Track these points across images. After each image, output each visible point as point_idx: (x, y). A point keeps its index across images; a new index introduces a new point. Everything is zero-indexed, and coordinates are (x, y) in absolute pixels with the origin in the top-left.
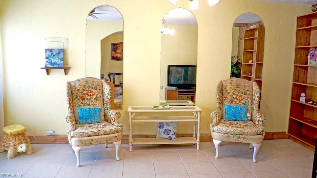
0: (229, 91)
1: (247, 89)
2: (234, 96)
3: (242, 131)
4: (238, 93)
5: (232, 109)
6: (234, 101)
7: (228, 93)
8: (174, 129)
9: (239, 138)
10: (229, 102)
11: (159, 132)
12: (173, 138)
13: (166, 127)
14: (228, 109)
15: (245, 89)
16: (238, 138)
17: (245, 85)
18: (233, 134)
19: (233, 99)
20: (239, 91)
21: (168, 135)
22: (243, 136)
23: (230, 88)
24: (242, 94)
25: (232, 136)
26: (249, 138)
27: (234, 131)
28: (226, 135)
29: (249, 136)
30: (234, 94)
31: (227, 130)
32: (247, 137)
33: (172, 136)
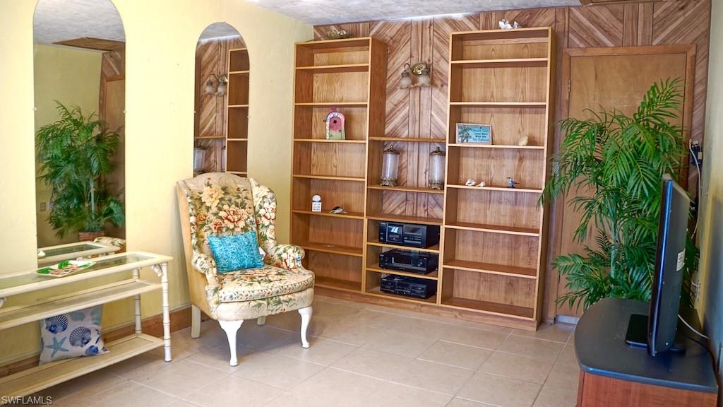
0: (208, 204)
1: (244, 196)
2: (222, 214)
3: (282, 287)
4: (230, 206)
5: (230, 244)
6: (223, 225)
7: (208, 208)
8: (96, 324)
9: (279, 302)
10: (213, 228)
11: (52, 343)
12: (99, 350)
13: (73, 326)
14: (220, 245)
15: (240, 195)
16: (277, 305)
17: (239, 186)
18: (267, 298)
19: (220, 221)
20: (230, 200)
21: (86, 343)
22: (285, 298)
23: (211, 196)
24: (237, 208)
25: (265, 302)
26: (297, 299)
27: (270, 290)
28: (253, 303)
29: (296, 295)
30: (220, 209)
31: (253, 292)
32: (293, 298)
33: (96, 346)
